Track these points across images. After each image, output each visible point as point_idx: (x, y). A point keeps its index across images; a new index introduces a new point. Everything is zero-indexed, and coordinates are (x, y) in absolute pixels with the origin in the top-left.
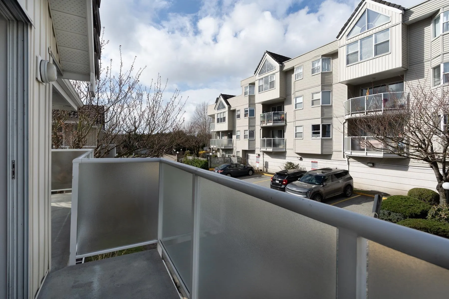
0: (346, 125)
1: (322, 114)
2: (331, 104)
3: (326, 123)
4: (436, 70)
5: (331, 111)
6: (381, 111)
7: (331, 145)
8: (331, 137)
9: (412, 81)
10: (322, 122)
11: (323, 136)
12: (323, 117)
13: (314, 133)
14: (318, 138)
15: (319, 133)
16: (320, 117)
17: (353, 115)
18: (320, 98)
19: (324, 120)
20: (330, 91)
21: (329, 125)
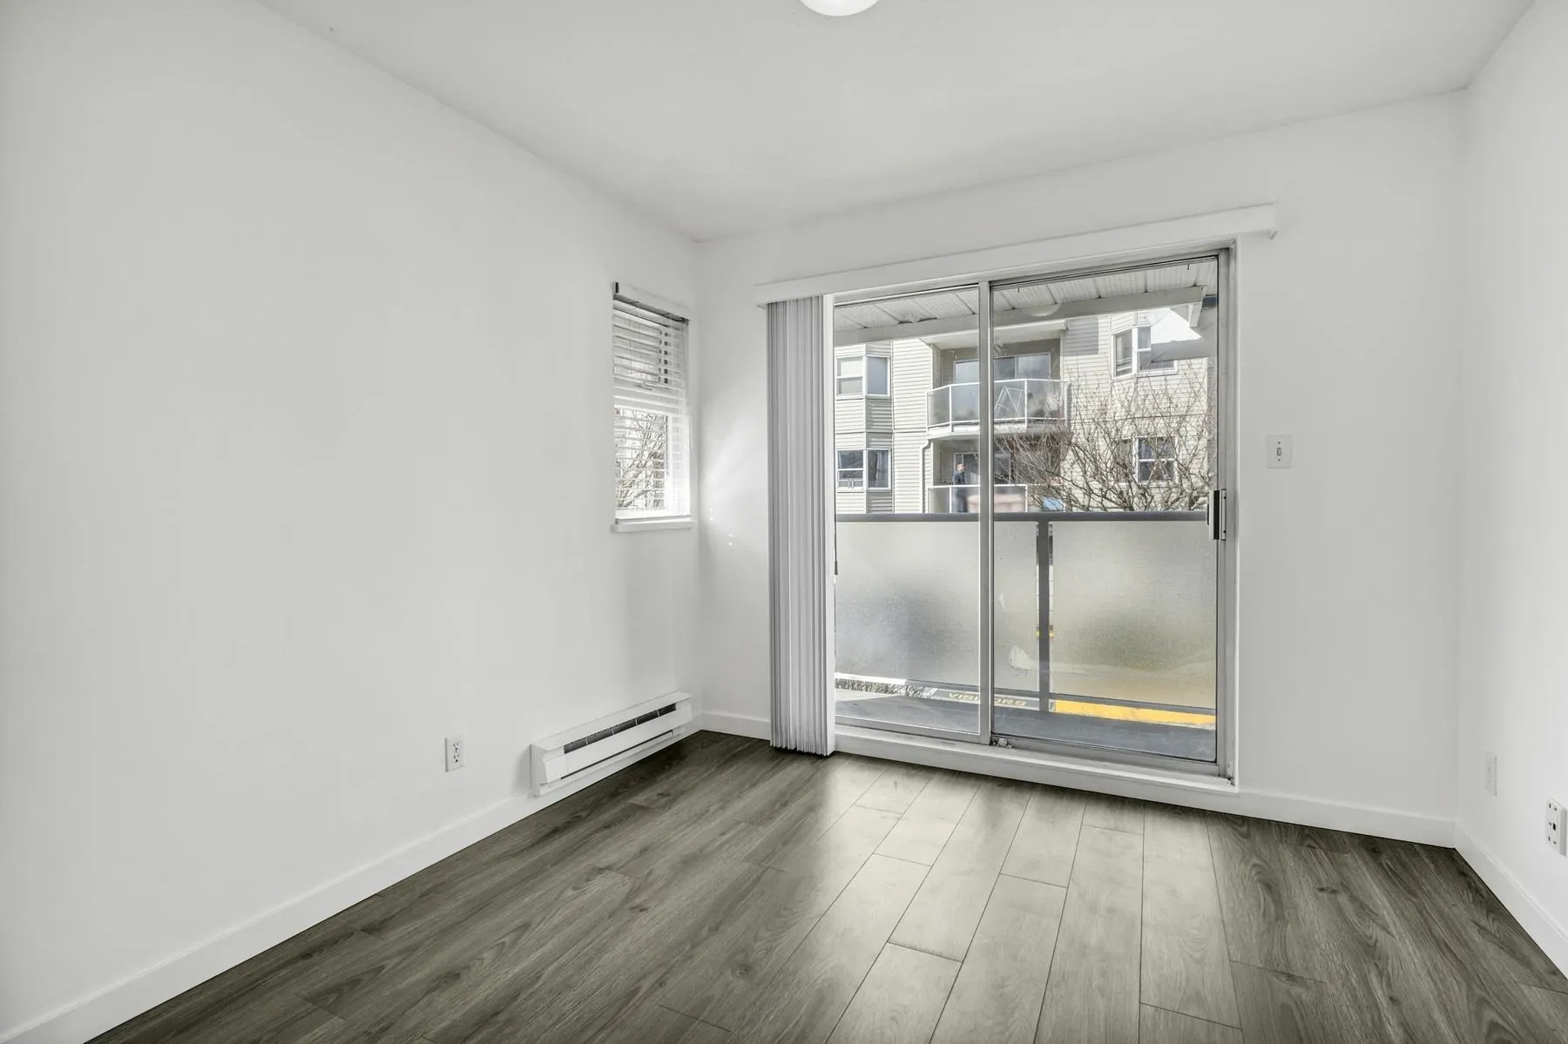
0: (930, 453)
1: (870, 421)
2: (889, 395)
3: (878, 445)
4: (1120, 340)
5: (889, 416)
6: (1021, 422)
7: (890, 509)
8: (889, 488)
9: (1080, 357)
10: (868, 445)
11: (870, 485)
12: (869, 431)
13: (844, 475)
14: (857, 489)
15: (859, 475)
16: (864, 430)
17: (956, 429)
18: (864, 374)
19: (873, 439)
20: (886, 358)
21: (884, 453)
